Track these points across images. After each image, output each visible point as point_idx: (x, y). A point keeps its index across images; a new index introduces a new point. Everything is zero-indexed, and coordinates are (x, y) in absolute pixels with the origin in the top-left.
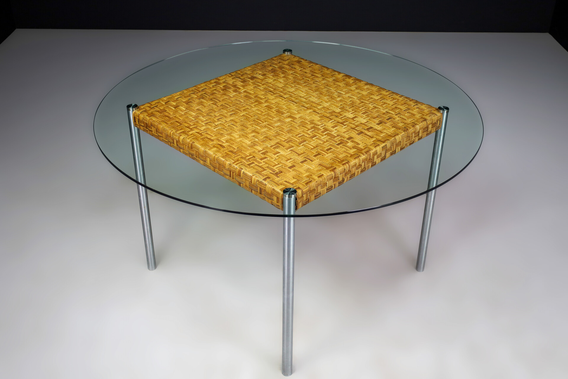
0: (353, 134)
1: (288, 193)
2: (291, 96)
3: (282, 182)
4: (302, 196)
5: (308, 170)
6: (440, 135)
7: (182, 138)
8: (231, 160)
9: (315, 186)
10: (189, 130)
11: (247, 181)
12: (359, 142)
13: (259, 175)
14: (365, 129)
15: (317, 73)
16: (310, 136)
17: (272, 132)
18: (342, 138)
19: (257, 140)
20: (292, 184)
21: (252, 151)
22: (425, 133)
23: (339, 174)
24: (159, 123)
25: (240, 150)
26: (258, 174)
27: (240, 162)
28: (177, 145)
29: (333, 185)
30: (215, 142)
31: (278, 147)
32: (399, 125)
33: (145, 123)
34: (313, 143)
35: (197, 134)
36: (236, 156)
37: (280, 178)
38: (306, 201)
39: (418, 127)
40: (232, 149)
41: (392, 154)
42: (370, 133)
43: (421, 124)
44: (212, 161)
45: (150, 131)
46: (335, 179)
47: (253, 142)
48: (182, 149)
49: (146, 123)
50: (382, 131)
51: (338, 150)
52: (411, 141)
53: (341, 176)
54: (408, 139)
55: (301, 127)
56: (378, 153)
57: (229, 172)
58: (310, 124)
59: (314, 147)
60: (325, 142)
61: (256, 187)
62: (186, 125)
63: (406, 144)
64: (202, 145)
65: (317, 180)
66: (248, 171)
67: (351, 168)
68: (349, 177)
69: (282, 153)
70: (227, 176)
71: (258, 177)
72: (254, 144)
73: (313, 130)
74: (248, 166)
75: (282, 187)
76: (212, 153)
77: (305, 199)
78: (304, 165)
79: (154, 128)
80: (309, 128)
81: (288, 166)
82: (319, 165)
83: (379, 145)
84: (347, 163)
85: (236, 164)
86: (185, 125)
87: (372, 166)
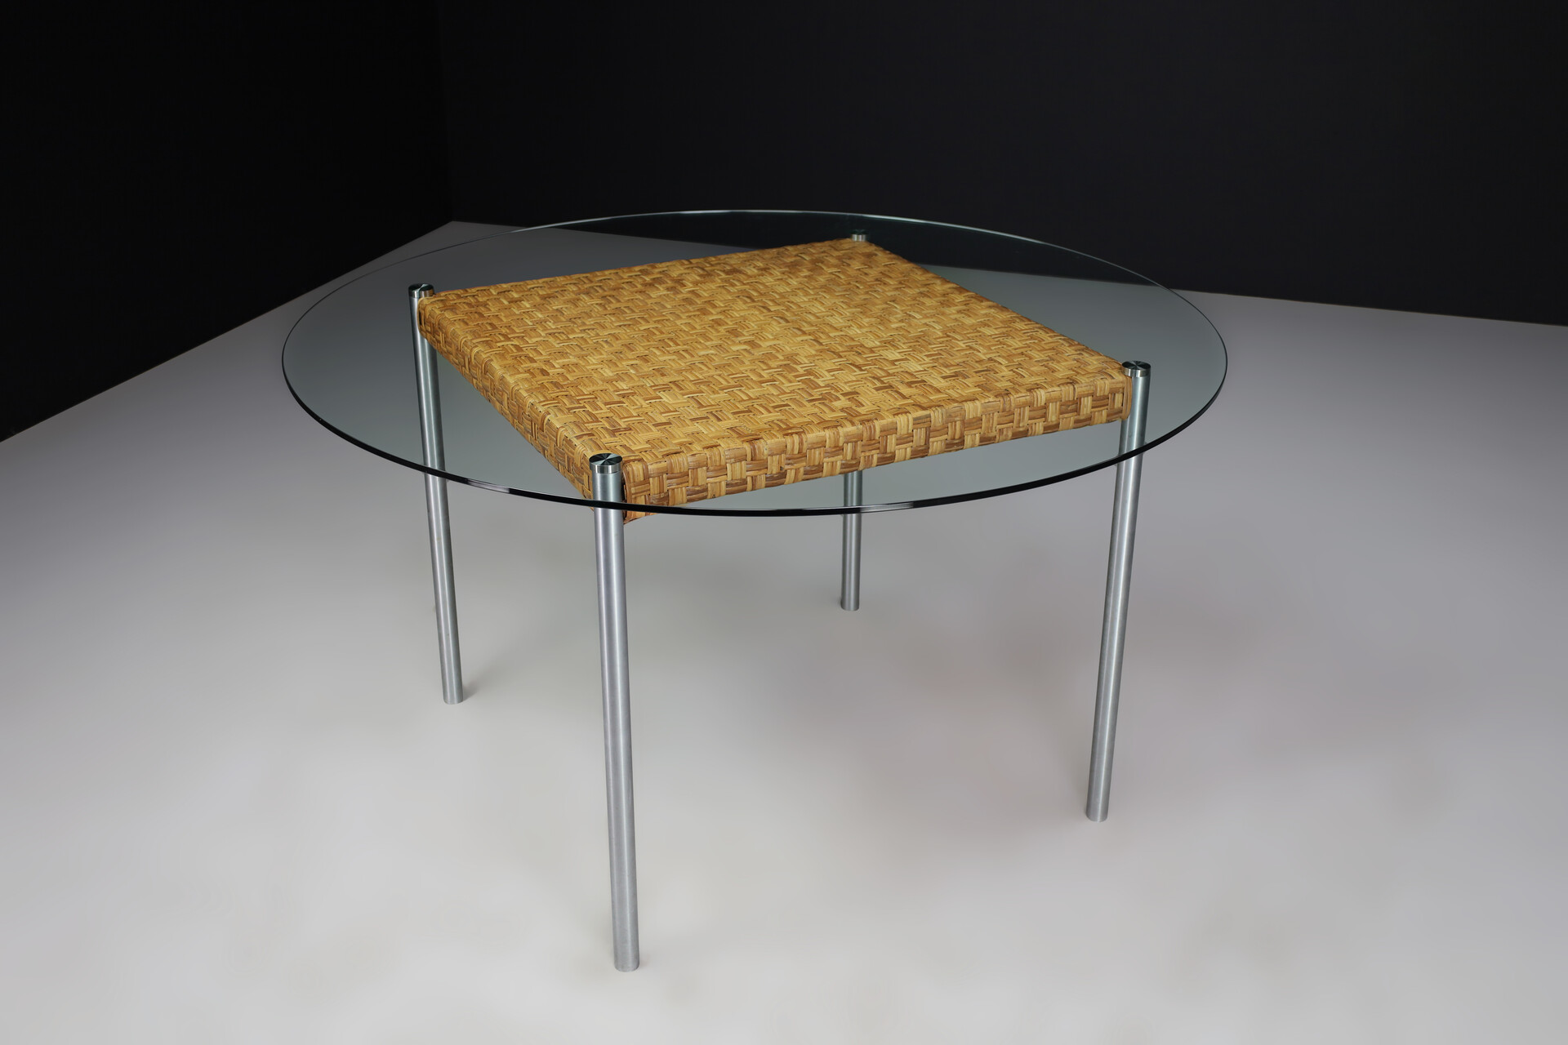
0: (867, 388)
1: (601, 462)
2: (788, 309)
3: (611, 445)
5: (693, 434)
7: (476, 350)
8: (541, 397)
9: (688, 467)
10: (503, 340)
11: (551, 440)
12: (866, 403)
13: (577, 428)
14: (902, 382)
15: (891, 277)
16: (761, 380)
17: (681, 363)
18: (832, 391)
19: (634, 372)
20: (631, 451)
21: (603, 388)
22: (1072, 418)
23: (768, 454)
25: (576, 384)
26: (574, 427)
27: (557, 402)
29: (749, 479)
30: (535, 365)
31: (666, 389)
32: (997, 384)
34: (756, 391)
35: (512, 347)
36: (557, 392)
37: (617, 438)
39: (1042, 396)
40: (560, 380)
41: (949, 446)
42: (909, 389)
43: (1056, 390)
44: (509, 398)
46: (755, 463)
47: (621, 374)
50: (941, 390)
51: (801, 410)
52: (1019, 428)
53: (773, 461)
54: (1008, 419)
55: (757, 362)
56: (902, 432)
57: (531, 424)
58: (781, 360)
59: (750, 399)
60: (784, 393)
62: (505, 331)
63: (1001, 431)
64: (506, 367)
65: (696, 453)
66: (559, 420)
67: (809, 450)
68: (802, 471)
69: (667, 399)
70: (527, 434)
71: (570, 431)
72: (617, 378)
73: (779, 369)
74: (566, 411)
76: (513, 382)
78: (696, 424)
80: (774, 366)
81: (656, 422)
82: (730, 429)
83: (909, 413)
84: (799, 433)
85: (545, 406)
86: (502, 332)
87: (882, 461)
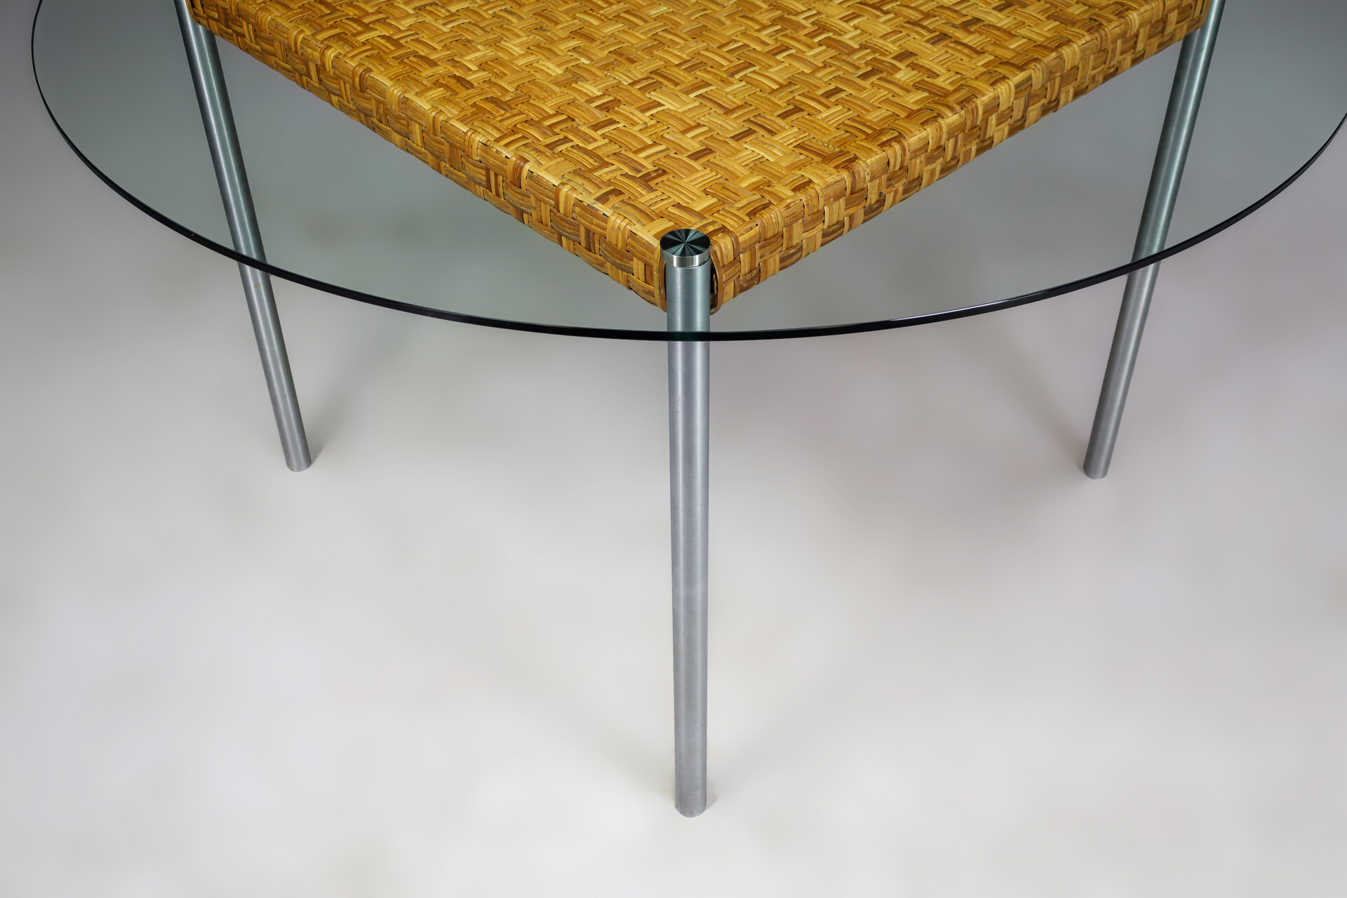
0: (917, 42)
1: (680, 248)
3: (663, 209)
4: (736, 259)
5: (757, 165)
6: (1199, 50)
7: (331, 54)
8: (490, 129)
9: (781, 224)
10: (359, 28)
11: (542, 204)
12: (938, 69)
13: (585, 182)
14: (954, 26)
16: (768, 49)
17: (638, 34)
18: (877, 55)
19: (587, 62)
20: (700, 215)
21: (567, 98)
22: (1156, 41)
23: (868, 178)
24: (262, 5)
25: (524, 96)
26: (579, 180)
27: (520, 135)
28: (320, 80)
29: (846, 220)
30: (440, 70)
31: (655, 86)
32: (1070, 10)
33: (221, 10)
34: (777, 72)
35: (383, 41)
36: (508, 118)
37: (658, 193)
38: (749, 277)
39: (1134, 17)
40: (497, 93)
41: (1045, 111)
42: (972, 37)
43: (1147, 7)
44: (428, 134)
45: (238, 34)
46: (854, 196)
47: (573, 69)
48: (334, 94)
49: (224, 9)
50: (1013, 32)
51: (863, 95)
52: (1109, 68)
53: (874, 187)
54: (1102, 60)
55: (737, 18)
56: (1003, 107)
57: (484, 172)
58: (767, 11)
59: (782, 86)
60: (818, 69)
61: (571, 224)
62: (352, 12)
63: (1093, 77)
64: (396, 79)
65: (789, 201)
66: (546, 170)
67: (911, 159)
68: (901, 189)
69: (669, 104)
70: (477, 186)
71: (580, 189)
72: (573, 76)
73: (778, 27)
74: (548, 152)
75: (664, 226)
76: (427, 107)
77: (747, 271)
78: (745, 146)
79: (247, 24)
80: (766, 21)
81: (689, 151)
82: (798, 146)
83: (1004, 78)
84: (895, 139)
85: (506, 145)
86: (348, 14)
87: (980, 151)
